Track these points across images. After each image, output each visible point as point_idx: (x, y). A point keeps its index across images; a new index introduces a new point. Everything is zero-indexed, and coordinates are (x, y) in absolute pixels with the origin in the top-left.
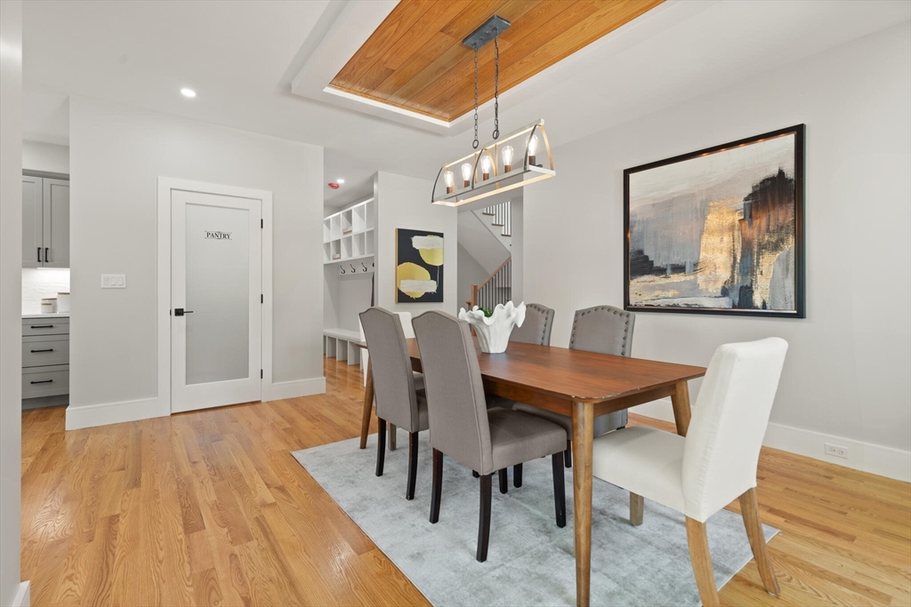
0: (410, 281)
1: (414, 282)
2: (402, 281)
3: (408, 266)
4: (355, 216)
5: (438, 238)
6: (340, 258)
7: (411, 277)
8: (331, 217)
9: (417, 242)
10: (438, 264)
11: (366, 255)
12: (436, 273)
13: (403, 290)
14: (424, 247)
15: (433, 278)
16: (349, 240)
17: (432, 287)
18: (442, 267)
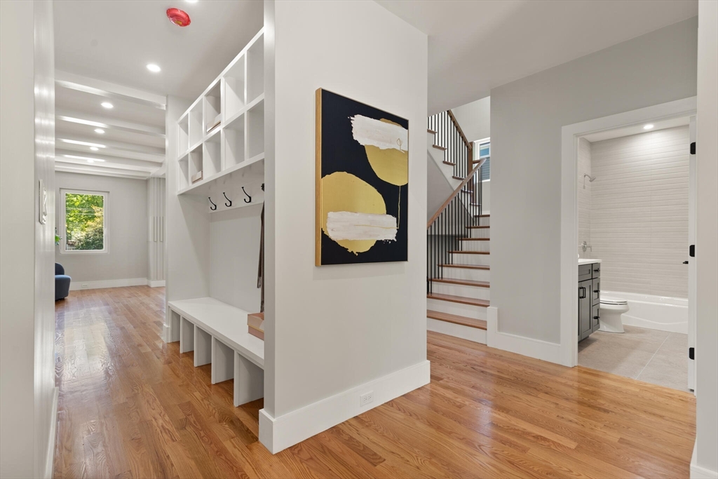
0: (346, 215)
1: (356, 217)
2: (331, 214)
3: (343, 180)
4: (226, 92)
5: (398, 128)
6: (201, 178)
7: (347, 205)
8: (188, 111)
9: (362, 128)
10: (399, 183)
11: (248, 161)
12: (395, 199)
13: (333, 235)
14: (375, 144)
15: (391, 210)
16: (216, 141)
17: (387, 229)
18: (405, 188)
